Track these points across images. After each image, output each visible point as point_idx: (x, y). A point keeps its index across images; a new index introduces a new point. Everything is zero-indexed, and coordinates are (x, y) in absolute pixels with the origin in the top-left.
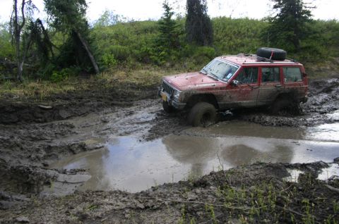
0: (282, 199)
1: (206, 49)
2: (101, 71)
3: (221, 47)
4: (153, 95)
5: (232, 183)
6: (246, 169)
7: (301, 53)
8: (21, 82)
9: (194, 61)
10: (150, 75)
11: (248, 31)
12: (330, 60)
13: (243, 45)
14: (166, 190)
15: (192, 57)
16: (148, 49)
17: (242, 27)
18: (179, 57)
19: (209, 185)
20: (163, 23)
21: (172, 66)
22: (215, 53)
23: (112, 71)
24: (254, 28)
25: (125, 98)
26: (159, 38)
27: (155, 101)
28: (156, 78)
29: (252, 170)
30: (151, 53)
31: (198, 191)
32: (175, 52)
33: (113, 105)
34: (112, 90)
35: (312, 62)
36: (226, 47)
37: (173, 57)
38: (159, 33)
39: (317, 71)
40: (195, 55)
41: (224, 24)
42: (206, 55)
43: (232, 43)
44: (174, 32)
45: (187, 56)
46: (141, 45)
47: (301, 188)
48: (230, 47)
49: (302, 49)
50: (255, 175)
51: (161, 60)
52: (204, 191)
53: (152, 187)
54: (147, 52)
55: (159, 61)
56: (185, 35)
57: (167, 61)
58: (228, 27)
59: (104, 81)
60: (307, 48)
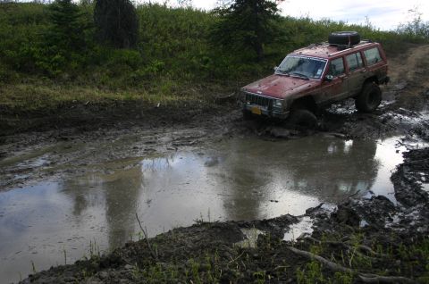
0: (230, 273)
1: (127, 53)
3: (151, 50)
4: (41, 126)
5: (160, 257)
6: (182, 235)
7: (265, 62)
9: (108, 71)
10: (34, 92)
11: (191, 27)
13: (184, 49)
14: (53, 278)
15: (105, 65)
16: (33, 49)
17: (182, 21)
18: (85, 65)
19: (124, 263)
20: (57, 9)
21: (73, 78)
22: (141, 60)
24: (200, 24)
26: (50, 32)
27: (44, 135)
28: (45, 97)
29: (190, 235)
30: (36, 56)
31: (104, 274)
32: (78, 56)
36: (157, 51)
37: (74, 64)
38: (51, 25)
40: (110, 62)
41: (155, 16)
42: (127, 62)
43: (167, 44)
44: (76, 25)
45: (98, 63)
46: (19, 43)
47: (256, 255)
48: (164, 51)
49: (266, 56)
50: (195, 242)
51: (54, 69)
52: (115, 272)
53: (30, 276)
54: (30, 54)
55: (50, 70)
56: (93, 30)
57: (64, 71)
58: (161, 21)
60: (273, 55)
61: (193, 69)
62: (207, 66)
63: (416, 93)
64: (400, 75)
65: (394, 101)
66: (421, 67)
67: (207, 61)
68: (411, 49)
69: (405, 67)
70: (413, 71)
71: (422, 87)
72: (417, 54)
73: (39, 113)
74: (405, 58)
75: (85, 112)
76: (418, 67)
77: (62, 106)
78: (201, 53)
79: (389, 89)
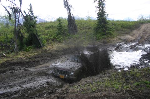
1: (76, 35)
2: (43, 46)
4: (64, 54)
8: (18, 53)
9: (73, 40)
12: (116, 37)
23: (46, 45)
30: (57, 38)
33: (54, 58)
34: (50, 53)
35: (111, 38)
39: (113, 41)
42: (76, 38)
51: (61, 40)
59: (46, 50)
60: (109, 33)
61: (91, 38)
62: (94, 37)
63: (143, 40)
65: (138, 43)
67: (94, 36)
68: (141, 26)
69: (139, 32)
70: (142, 33)
71: (144, 38)
72: (143, 27)
74: (140, 29)
76: (143, 31)
78: (92, 34)
79: (136, 39)
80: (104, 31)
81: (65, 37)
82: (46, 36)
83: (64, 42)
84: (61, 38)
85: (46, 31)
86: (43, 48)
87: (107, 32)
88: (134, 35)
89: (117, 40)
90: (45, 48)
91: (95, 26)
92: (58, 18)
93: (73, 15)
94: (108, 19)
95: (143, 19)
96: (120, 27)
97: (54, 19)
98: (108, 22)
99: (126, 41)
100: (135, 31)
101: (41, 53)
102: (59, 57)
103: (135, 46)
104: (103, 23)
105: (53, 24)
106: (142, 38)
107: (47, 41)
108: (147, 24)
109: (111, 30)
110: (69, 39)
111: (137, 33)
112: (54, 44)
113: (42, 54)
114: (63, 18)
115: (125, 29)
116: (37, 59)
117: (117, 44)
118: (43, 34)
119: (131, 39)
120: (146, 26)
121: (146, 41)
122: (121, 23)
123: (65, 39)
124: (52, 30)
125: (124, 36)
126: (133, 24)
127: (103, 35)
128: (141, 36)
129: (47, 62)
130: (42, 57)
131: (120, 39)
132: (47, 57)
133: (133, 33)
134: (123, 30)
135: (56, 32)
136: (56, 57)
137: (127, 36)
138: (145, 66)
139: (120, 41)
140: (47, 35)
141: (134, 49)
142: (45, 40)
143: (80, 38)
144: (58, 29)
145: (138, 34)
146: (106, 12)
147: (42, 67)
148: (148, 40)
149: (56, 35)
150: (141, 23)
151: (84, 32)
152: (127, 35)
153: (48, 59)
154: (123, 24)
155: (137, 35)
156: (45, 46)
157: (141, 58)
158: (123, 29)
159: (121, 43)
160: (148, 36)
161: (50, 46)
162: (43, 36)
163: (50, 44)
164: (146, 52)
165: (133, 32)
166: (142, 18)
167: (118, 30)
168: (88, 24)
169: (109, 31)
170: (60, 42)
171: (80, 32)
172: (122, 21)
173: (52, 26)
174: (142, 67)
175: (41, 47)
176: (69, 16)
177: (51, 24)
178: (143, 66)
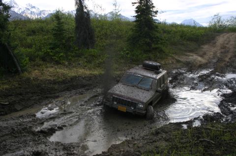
1: (91, 50)
2: (23, 71)
4: (68, 88)
7: (153, 52)
9: (85, 60)
10: (57, 72)
12: (171, 56)
15: (83, 57)
21: (70, 64)
23: (30, 69)
25: (49, 92)
28: (63, 74)
30: (51, 54)
33: (47, 97)
35: (161, 58)
39: (164, 64)
45: (79, 56)
49: (153, 49)
54: (47, 54)
59: (29, 79)
60: (156, 48)
61: (122, 57)
62: (129, 56)
63: (222, 64)
64: (214, 54)
65: (213, 70)
66: (223, 48)
67: (128, 54)
68: (217, 37)
69: (214, 49)
70: (220, 51)
71: (225, 61)
72: (221, 40)
73: (64, 82)
74: (215, 43)
75: (84, 81)
76: (222, 48)
77: (73, 79)
78: (125, 49)
79: (210, 62)
80: (149, 44)
81: (69, 53)
82: (29, 50)
83: (67, 63)
84: (61, 54)
85: (29, 39)
86: (22, 75)
87: (153, 46)
88: (205, 54)
89: (173, 63)
90: (26, 75)
91: (130, 33)
92: (55, 12)
93: (86, 8)
94: (156, 21)
95: (220, 24)
96: (179, 38)
97: (44, 14)
98: (157, 27)
99: (190, 65)
100: (206, 47)
101: (17, 85)
102: (57, 94)
103: (208, 76)
104: (146, 29)
105: (44, 25)
106: (220, 60)
107: (31, 60)
108: (228, 35)
109: (161, 44)
110: (76, 58)
111: (211, 51)
112: (47, 67)
113: (20, 88)
114: (63, 14)
115: (188, 43)
116: (10, 98)
117: (174, 72)
118: (22, 46)
119: (200, 62)
120: (225, 37)
121: (228, 66)
122: (179, 29)
123: (70, 58)
124: (41, 37)
125: (187, 56)
126: (203, 34)
127: (146, 52)
128: (218, 58)
129: (31, 106)
130: (21, 94)
131: (178, 61)
132: (31, 95)
133: (203, 50)
134: (183, 44)
135: (50, 41)
136: (51, 94)
137: (192, 56)
138: (232, 117)
139: (179, 65)
140: (30, 46)
141: (207, 82)
142: (26, 57)
143: (100, 56)
144: (55, 35)
145: (212, 53)
146: (154, 7)
147: (22, 117)
148: (232, 66)
149: (50, 49)
150: (217, 32)
151: (107, 45)
152: (191, 54)
153: (34, 100)
154: (183, 31)
155: (210, 54)
156: (26, 70)
157: (221, 102)
158: (185, 42)
159: (180, 68)
160: (231, 57)
161: (37, 71)
162: (23, 50)
163: (38, 66)
164: (230, 89)
165: (203, 48)
166: (219, 22)
167: (174, 44)
168: (115, 28)
169: (157, 44)
170: (58, 63)
171: (100, 44)
172: (181, 26)
173: (42, 30)
174: (227, 120)
175: (17, 72)
176: (78, 10)
177: (40, 24)
178: (229, 118)
